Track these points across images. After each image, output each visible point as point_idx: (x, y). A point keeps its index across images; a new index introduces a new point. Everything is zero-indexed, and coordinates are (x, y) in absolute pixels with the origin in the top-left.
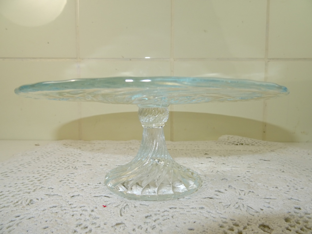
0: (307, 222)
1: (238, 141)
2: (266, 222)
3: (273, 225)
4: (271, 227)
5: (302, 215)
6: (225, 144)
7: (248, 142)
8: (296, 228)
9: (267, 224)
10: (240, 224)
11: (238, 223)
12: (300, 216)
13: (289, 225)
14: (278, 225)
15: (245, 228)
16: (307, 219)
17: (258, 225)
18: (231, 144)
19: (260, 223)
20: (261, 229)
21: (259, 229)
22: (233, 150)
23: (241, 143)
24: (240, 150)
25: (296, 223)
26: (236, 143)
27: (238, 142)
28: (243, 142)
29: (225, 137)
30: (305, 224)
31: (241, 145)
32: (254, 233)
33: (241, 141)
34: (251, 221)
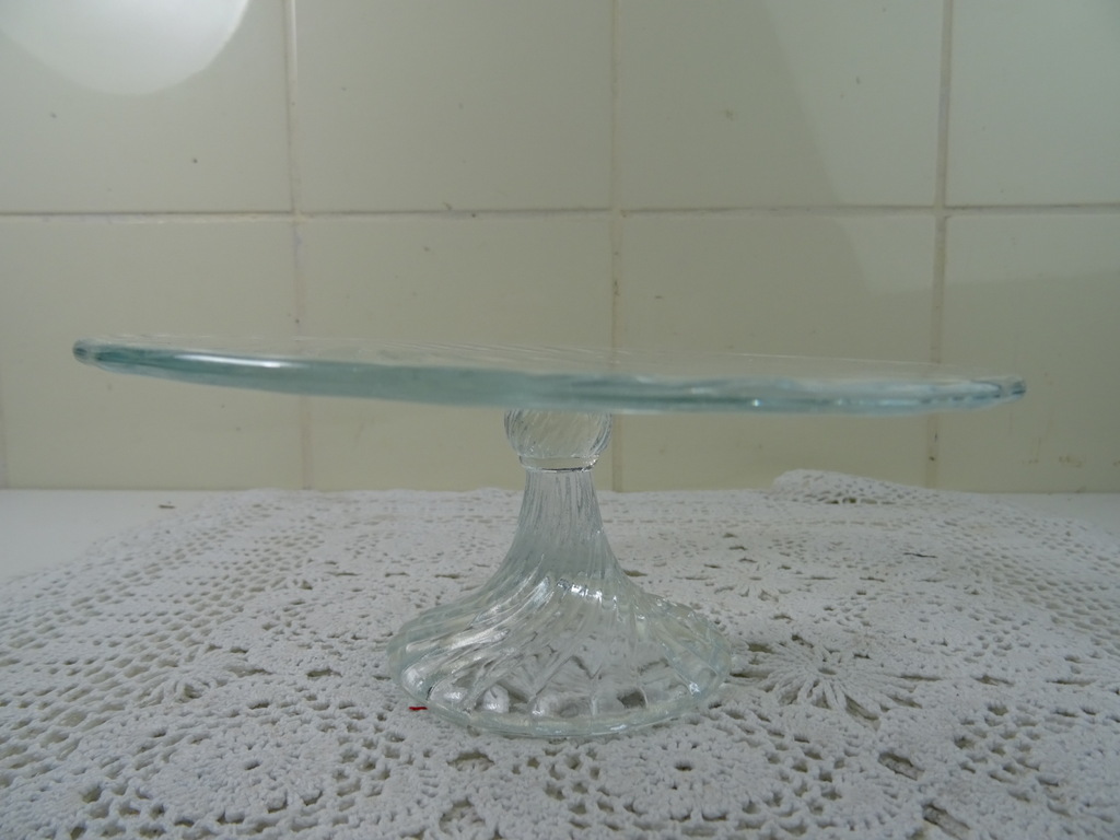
0: (1025, 748)
1: (838, 490)
2: (901, 747)
3: (921, 755)
4: (914, 760)
5: (1009, 729)
6: (795, 500)
7: (873, 493)
8: (991, 766)
9: (903, 752)
10: (823, 753)
11: (818, 748)
12: (1003, 732)
13: (967, 756)
14: (938, 755)
15: (839, 764)
16: (1027, 740)
17: (877, 755)
18: (814, 500)
19: (882, 747)
20: (888, 766)
21: (880, 766)
22: (819, 522)
23: (847, 496)
24: (843, 523)
25: (990, 753)
26: (832, 498)
27: (840, 494)
28: (854, 492)
29: (796, 476)
30: (1020, 754)
31: (848, 504)
32: (867, 778)
33: (847, 491)
34: (855, 741)
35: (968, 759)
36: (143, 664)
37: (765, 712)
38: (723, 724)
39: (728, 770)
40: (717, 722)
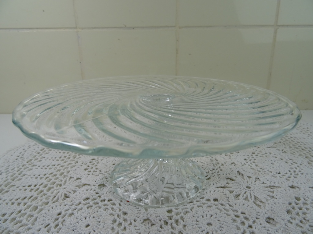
2: (271, 215)
3: (277, 218)
4: (275, 219)
5: (301, 206)
8: (297, 221)
9: (272, 217)
10: (250, 218)
11: (248, 216)
13: (290, 217)
14: (282, 218)
15: (254, 222)
17: (265, 218)
19: (267, 216)
21: (265, 222)
25: (296, 216)
30: (304, 216)
34: (259, 214)
35: (290, 219)
36: (52, 186)
37: (231, 204)
38: (219, 207)
39: (222, 225)
40: (217, 207)
